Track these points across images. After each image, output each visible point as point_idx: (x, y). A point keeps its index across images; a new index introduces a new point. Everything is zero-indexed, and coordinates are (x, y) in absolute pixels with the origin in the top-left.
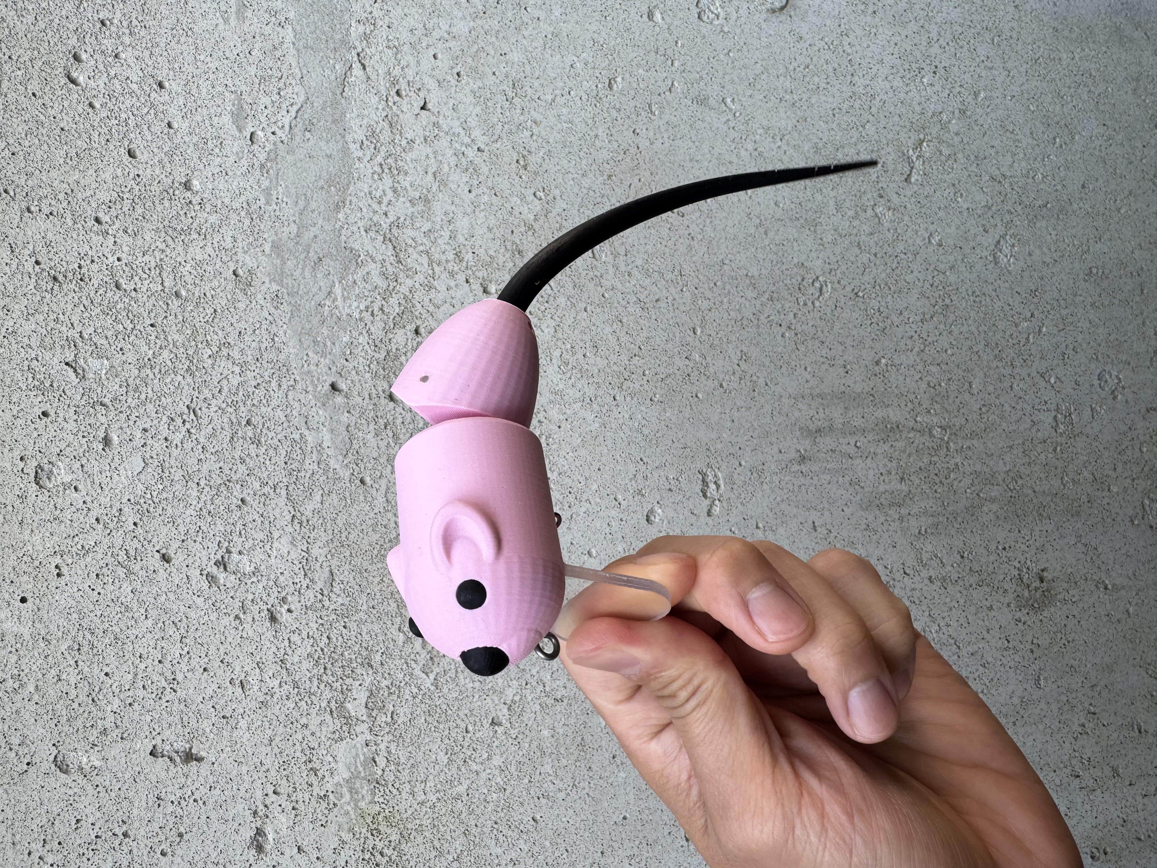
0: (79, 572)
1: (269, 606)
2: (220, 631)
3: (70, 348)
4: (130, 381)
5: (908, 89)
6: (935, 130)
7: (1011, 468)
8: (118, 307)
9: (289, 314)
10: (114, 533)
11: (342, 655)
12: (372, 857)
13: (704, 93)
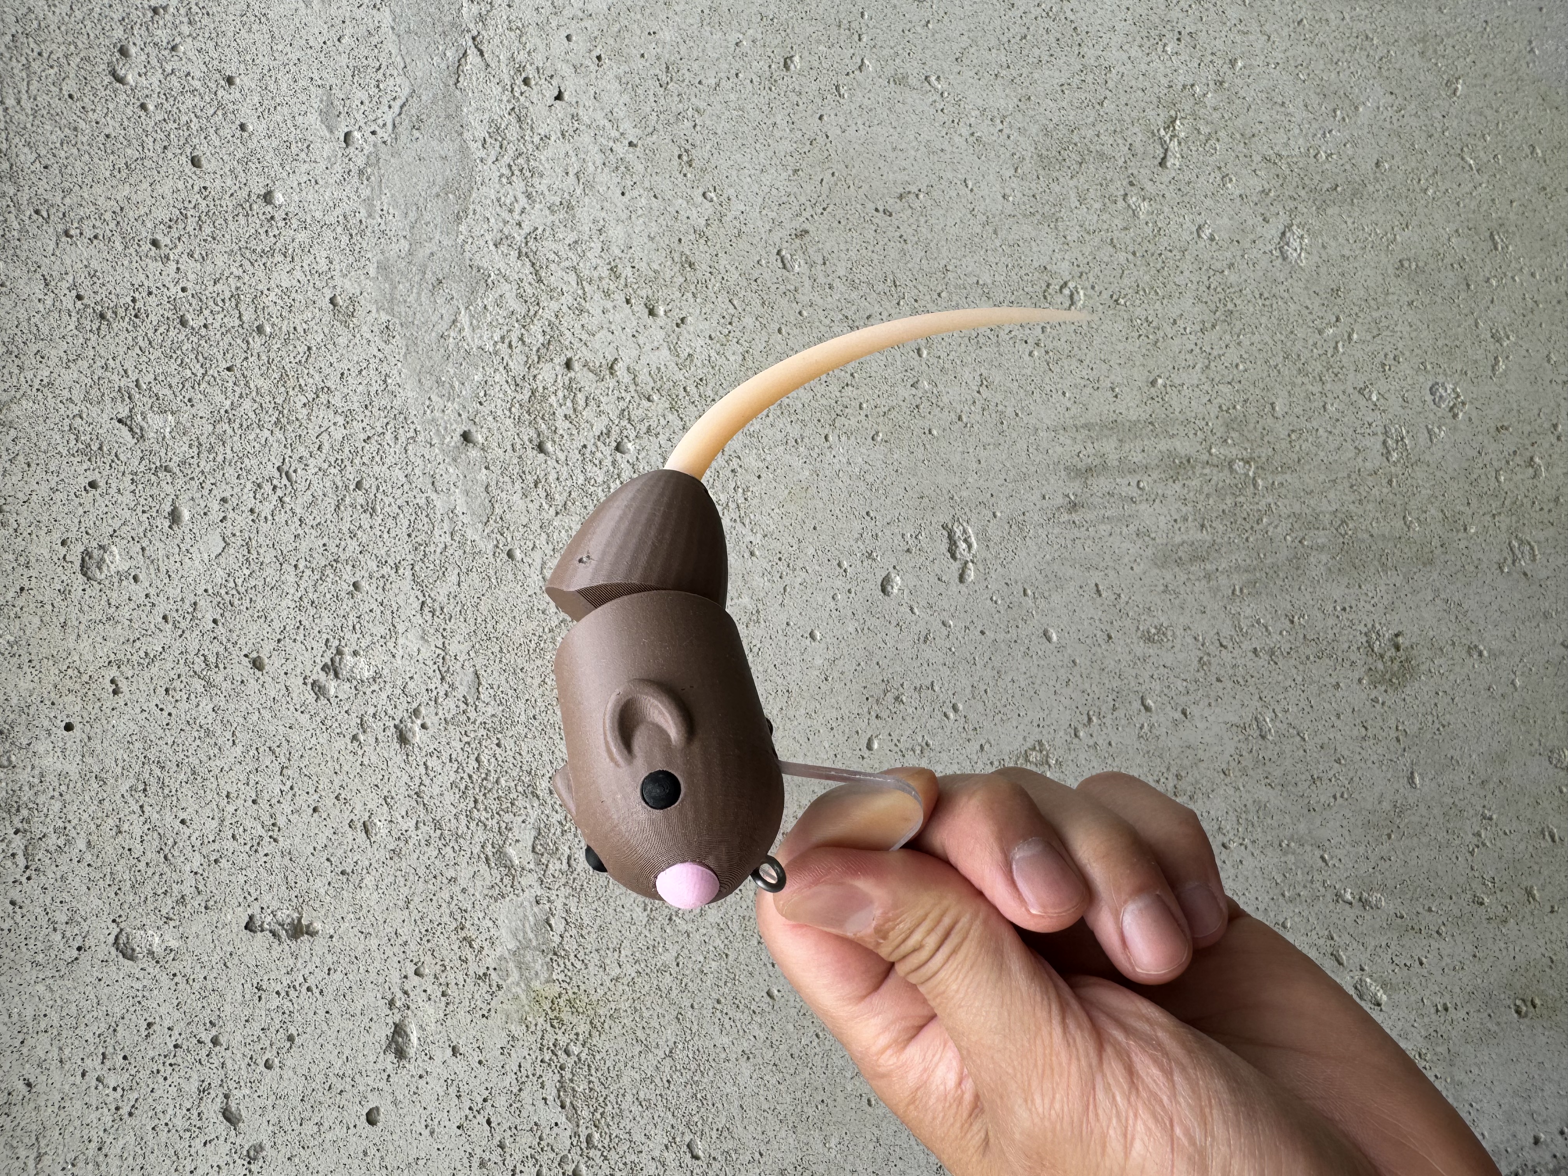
0: (143, 687)
1: (397, 722)
2: (332, 757)
3: (123, 401)
4: (203, 440)
5: (1149, 59)
6: (1187, 105)
7: (1338, 506)
8: (184, 348)
9: (404, 350)
10: (187, 633)
11: (497, 782)
12: (554, 1058)
13: (902, 71)
